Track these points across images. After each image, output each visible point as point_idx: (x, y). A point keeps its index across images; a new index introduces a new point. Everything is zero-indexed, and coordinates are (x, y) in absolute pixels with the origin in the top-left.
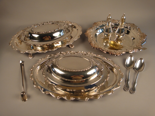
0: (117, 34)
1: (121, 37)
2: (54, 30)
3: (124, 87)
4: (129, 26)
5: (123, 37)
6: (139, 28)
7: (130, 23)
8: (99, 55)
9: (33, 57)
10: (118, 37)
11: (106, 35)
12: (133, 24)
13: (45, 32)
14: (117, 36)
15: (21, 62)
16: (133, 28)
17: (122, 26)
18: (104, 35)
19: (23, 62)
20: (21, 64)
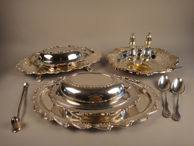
0: (142, 58)
1: (148, 60)
2: (70, 51)
3: (162, 113)
4: (155, 50)
5: (149, 60)
6: (167, 52)
7: (155, 48)
8: (124, 77)
9: (42, 80)
10: (145, 60)
11: (130, 59)
12: (159, 49)
13: (58, 52)
14: (143, 59)
15: (25, 84)
16: (160, 52)
17: (148, 45)
18: (128, 59)
19: (27, 84)
20: (25, 87)
